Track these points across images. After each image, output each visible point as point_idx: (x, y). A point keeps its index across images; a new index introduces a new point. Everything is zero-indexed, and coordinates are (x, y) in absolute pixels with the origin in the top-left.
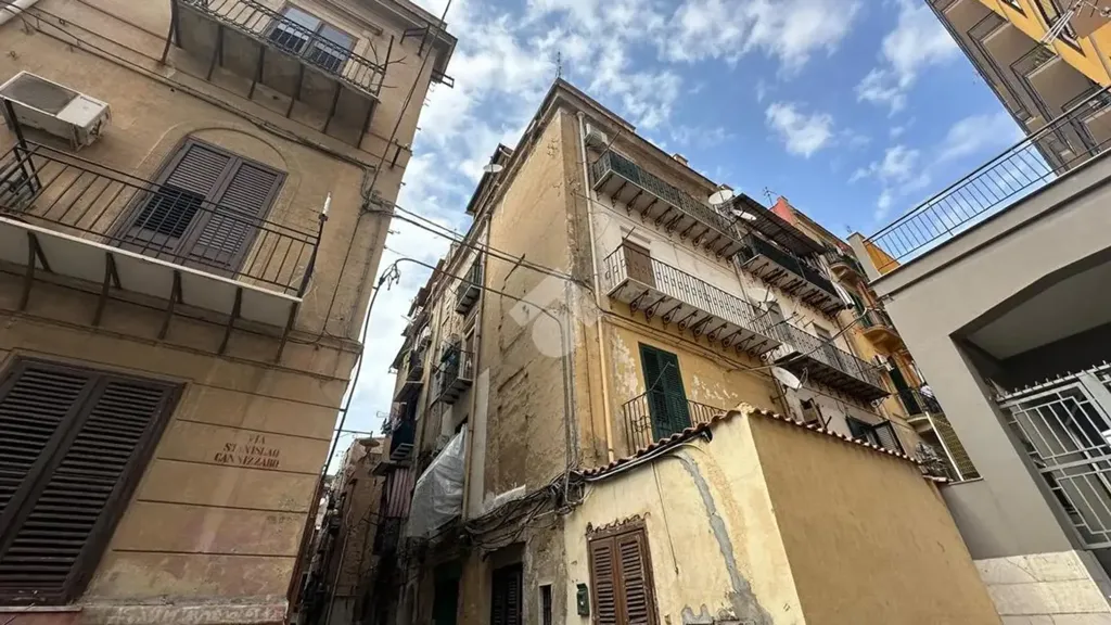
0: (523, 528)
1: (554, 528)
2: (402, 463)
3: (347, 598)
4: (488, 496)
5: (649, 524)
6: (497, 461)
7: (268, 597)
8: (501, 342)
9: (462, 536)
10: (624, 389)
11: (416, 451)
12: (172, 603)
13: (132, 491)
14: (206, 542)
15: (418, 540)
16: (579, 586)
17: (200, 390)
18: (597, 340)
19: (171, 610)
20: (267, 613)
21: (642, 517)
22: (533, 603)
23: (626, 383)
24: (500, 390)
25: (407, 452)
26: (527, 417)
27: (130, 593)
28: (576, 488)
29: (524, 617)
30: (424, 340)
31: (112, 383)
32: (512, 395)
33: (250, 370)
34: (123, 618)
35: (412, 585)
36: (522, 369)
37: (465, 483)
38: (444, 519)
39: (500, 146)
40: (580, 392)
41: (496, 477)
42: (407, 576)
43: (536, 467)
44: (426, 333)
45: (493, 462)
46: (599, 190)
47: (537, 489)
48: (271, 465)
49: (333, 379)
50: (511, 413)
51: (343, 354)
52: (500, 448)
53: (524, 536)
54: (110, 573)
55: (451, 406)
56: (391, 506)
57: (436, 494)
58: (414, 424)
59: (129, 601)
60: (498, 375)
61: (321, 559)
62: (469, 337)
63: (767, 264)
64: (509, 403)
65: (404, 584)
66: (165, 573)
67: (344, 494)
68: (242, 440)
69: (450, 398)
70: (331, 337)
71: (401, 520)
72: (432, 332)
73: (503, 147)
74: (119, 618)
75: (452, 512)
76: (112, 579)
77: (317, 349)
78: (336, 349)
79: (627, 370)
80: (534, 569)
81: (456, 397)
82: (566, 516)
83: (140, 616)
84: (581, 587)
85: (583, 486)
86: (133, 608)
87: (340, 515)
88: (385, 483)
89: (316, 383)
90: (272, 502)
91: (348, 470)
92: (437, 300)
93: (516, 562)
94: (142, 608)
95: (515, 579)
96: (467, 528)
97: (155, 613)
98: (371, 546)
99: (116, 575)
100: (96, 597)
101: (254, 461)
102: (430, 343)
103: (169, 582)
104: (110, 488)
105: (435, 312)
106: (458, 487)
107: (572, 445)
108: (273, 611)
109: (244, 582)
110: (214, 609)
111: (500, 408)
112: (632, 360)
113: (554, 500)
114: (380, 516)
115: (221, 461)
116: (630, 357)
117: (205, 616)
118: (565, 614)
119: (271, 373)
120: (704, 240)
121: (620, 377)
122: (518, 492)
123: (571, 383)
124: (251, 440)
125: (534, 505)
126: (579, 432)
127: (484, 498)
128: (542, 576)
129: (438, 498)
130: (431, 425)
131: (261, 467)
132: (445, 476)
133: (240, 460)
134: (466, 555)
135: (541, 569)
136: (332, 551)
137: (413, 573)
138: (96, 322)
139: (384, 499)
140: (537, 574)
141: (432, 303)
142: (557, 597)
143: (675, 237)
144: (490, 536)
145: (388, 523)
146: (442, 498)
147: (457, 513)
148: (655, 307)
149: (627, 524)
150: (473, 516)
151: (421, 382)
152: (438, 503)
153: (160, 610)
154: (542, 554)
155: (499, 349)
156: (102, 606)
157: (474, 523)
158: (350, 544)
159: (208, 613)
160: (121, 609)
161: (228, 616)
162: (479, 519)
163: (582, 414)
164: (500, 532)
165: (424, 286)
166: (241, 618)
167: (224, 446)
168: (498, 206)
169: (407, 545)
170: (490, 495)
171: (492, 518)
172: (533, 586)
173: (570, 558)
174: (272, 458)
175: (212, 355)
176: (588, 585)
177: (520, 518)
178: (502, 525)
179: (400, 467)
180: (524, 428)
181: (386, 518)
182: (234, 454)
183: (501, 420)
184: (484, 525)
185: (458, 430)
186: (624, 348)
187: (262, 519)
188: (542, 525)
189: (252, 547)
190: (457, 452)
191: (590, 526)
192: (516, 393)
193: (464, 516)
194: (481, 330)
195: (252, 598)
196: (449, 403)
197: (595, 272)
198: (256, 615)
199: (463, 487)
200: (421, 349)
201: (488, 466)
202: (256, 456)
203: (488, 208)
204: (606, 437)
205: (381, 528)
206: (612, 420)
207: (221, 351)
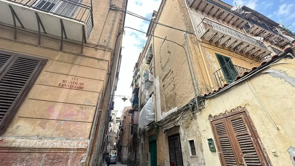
0: (178, 121)
1: (192, 119)
2: (136, 109)
3: (126, 146)
4: (163, 113)
5: (248, 109)
6: (165, 102)
7: (81, 138)
8: (162, 66)
9: (156, 126)
10: (213, 68)
11: (139, 106)
12: (41, 139)
13: (26, 95)
14: (55, 115)
15: (143, 130)
16: (208, 140)
17: (53, 62)
18: (200, 51)
19: (39, 141)
20: (80, 145)
21: (243, 107)
22: (186, 146)
23: (213, 66)
24: (163, 80)
25: (137, 106)
26: (174, 85)
27: (23, 134)
28: (200, 103)
29: (182, 152)
30: (138, 75)
31: (20, 58)
32: (167, 80)
33: (72, 56)
34: (19, 144)
35: (142, 143)
36: (170, 71)
37: (155, 111)
38: (149, 122)
39: (154, 11)
40: (196, 68)
41: (165, 106)
42: (141, 140)
43: (180, 99)
44: (138, 73)
45: (164, 102)
46: (191, 7)
47: (182, 107)
48: (80, 88)
49: (103, 60)
50: (168, 85)
51: (106, 52)
52: (165, 98)
53: (179, 124)
54: (15, 126)
55: (148, 90)
56: (134, 122)
57: (147, 114)
58: (138, 98)
59: (23, 137)
60: (162, 76)
61: (120, 137)
62: (151, 70)
63: (258, 28)
64: (167, 83)
65: (140, 142)
66: (39, 127)
67: (123, 121)
68: (69, 79)
69: (147, 88)
70: (101, 46)
71: (137, 125)
72: (140, 73)
73: (155, 11)
74: (17, 144)
75: (152, 120)
76: (16, 128)
77: (96, 50)
78: (104, 50)
79: (213, 62)
80: (185, 134)
81: (149, 87)
82: (197, 114)
83: (27, 143)
84: (210, 140)
85: (204, 101)
86: (24, 140)
87: (123, 126)
88: (132, 116)
89: (96, 61)
90: (81, 102)
91: (124, 115)
92: (140, 64)
93: (177, 132)
94: (28, 140)
95: (177, 139)
96: (157, 124)
97: (33, 142)
98: (130, 133)
99: (18, 126)
100: (10, 135)
101: (74, 87)
102: (140, 76)
103: (40, 130)
104: (17, 94)
105: (140, 68)
106: (153, 112)
107: (196, 88)
108: (83, 144)
109: (71, 132)
110: (58, 142)
111: (164, 86)
112: (214, 59)
113: (191, 109)
114: (132, 124)
115: (61, 86)
116: (213, 57)
117: (54, 145)
118: (202, 151)
119: (80, 57)
120: (232, 22)
121: (210, 64)
122: (174, 110)
123: (192, 66)
124: (73, 79)
125: (181, 113)
126: (199, 82)
127: (162, 114)
128: (188, 137)
129: (147, 115)
130: (143, 97)
131: (77, 89)
132: (149, 109)
133: (69, 86)
134: (158, 132)
135: (188, 134)
136: (122, 135)
137: (142, 139)
138: (15, 38)
139: (132, 119)
140: (186, 136)
141: (139, 65)
142: (197, 145)
143: (221, 21)
144: (165, 126)
145: (134, 126)
146: (148, 115)
147: (154, 120)
148: (219, 41)
149: (233, 111)
150: (159, 120)
151: (139, 87)
152: (147, 117)
153: (35, 141)
154: (188, 129)
155: (161, 68)
156: (12, 139)
157: (159, 122)
158: (126, 133)
159: (55, 143)
160: (19, 140)
161: (64, 145)
162: (160, 121)
163: (198, 76)
164: (169, 124)
165: (137, 62)
166: (69, 146)
167: (62, 81)
168: (156, 29)
169: (140, 131)
170: (164, 113)
171: (166, 119)
172: (185, 141)
173: (202, 129)
174: (81, 86)
175: (58, 50)
176: (213, 139)
177: (176, 118)
178: (170, 121)
179: (136, 111)
180: (174, 89)
181: (133, 124)
182: (66, 84)
183: (165, 89)
184: (163, 122)
185: (151, 96)
186: (210, 55)
187: (78, 108)
188: (186, 118)
189: (74, 118)
190: (151, 102)
191: (210, 116)
192: (169, 79)
193: (156, 120)
194: (154, 66)
195: (74, 138)
196: (147, 89)
197: (195, 30)
198: (76, 145)
199: (154, 112)
200: (138, 78)
201: (162, 104)
202: (75, 85)
203: (152, 30)
204: (210, 84)
205: (132, 127)
206: (211, 78)
207: (61, 49)
